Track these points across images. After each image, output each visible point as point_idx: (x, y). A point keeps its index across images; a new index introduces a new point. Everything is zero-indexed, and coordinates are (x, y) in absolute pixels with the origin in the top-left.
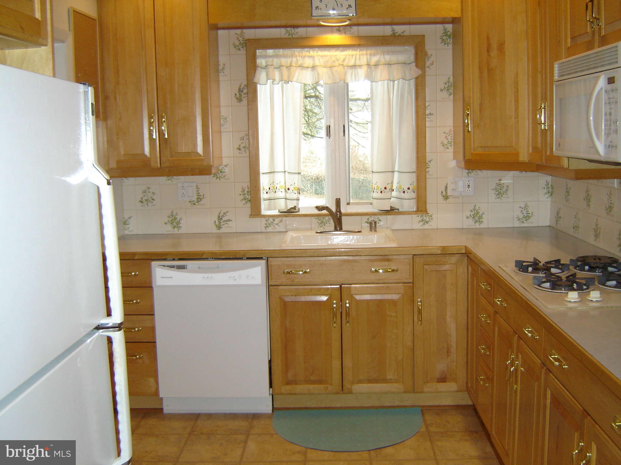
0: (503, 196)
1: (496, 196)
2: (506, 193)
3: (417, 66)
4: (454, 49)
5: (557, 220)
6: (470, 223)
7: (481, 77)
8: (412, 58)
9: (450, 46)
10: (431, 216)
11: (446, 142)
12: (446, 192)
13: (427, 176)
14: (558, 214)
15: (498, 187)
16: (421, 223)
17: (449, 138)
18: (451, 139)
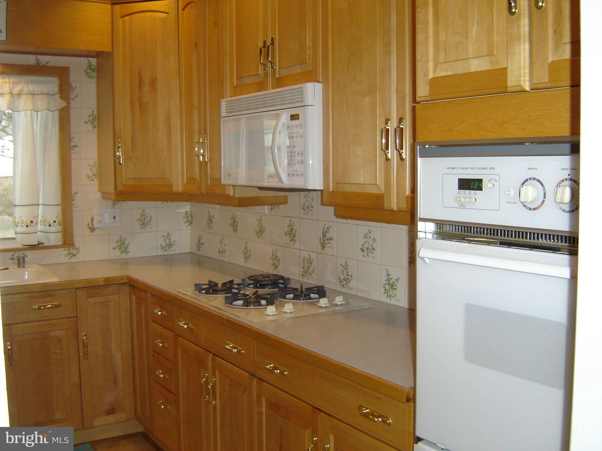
0: (148, 226)
1: (141, 226)
2: (149, 223)
3: (61, 97)
4: (98, 83)
5: (199, 246)
6: (116, 254)
7: (133, 111)
8: (56, 89)
9: (95, 80)
10: (78, 249)
11: (91, 174)
12: (93, 224)
13: (74, 209)
14: (199, 241)
15: (142, 218)
16: (69, 257)
17: (94, 170)
18: (96, 171)
